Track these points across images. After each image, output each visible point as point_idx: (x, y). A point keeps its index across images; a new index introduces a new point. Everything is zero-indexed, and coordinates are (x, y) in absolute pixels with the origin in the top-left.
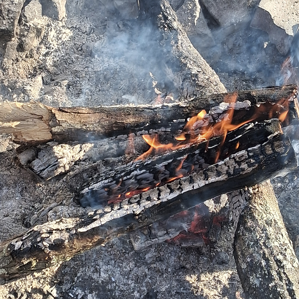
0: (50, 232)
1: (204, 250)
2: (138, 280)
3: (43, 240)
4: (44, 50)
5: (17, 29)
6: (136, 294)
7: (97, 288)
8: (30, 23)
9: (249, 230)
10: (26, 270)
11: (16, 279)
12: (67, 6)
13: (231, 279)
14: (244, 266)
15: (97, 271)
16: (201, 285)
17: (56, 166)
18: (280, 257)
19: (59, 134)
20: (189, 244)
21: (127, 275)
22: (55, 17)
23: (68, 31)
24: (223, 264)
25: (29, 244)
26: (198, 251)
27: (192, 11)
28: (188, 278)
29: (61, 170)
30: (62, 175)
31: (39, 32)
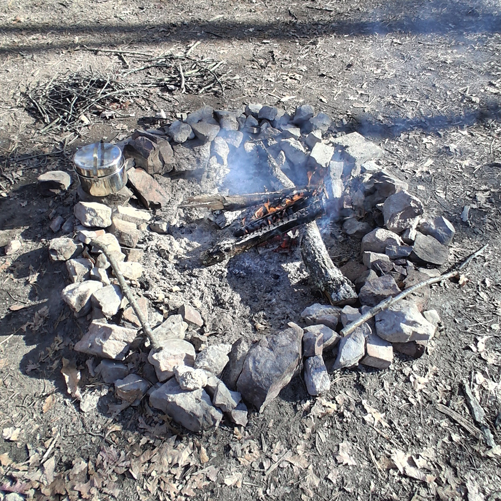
0: (225, 245)
1: (289, 254)
2: (261, 266)
3: (222, 248)
4: (218, 178)
5: (207, 169)
6: (261, 272)
7: (244, 269)
8: (212, 166)
9: (307, 240)
10: (215, 262)
11: (210, 265)
12: (227, 159)
13: (301, 265)
14: (305, 254)
15: (244, 262)
16: (288, 267)
17: (225, 222)
18: (319, 250)
19: (227, 206)
20: (283, 252)
21: (257, 264)
22: (222, 163)
23: (228, 170)
24: (297, 259)
25: (216, 250)
26: (286, 254)
27: (282, 159)
28: (282, 265)
29: (227, 224)
30: (228, 226)
31: (216, 170)
